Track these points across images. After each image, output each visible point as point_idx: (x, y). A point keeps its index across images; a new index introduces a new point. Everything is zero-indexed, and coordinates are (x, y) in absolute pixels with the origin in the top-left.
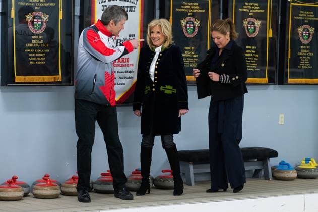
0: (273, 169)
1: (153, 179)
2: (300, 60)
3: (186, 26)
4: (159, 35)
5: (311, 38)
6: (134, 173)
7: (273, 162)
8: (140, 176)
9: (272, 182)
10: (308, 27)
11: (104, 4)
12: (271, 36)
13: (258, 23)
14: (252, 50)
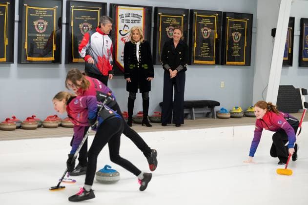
0: (217, 112)
1: (149, 117)
2: (233, 51)
3: (169, 32)
4: (137, 35)
5: (239, 39)
6: (138, 113)
7: (217, 108)
8: (142, 115)
9: (216, 119)
10: (238, 33)
11: (123, 19)
12: (217, 37)
13: (209, 31)
14: (206, 45)
